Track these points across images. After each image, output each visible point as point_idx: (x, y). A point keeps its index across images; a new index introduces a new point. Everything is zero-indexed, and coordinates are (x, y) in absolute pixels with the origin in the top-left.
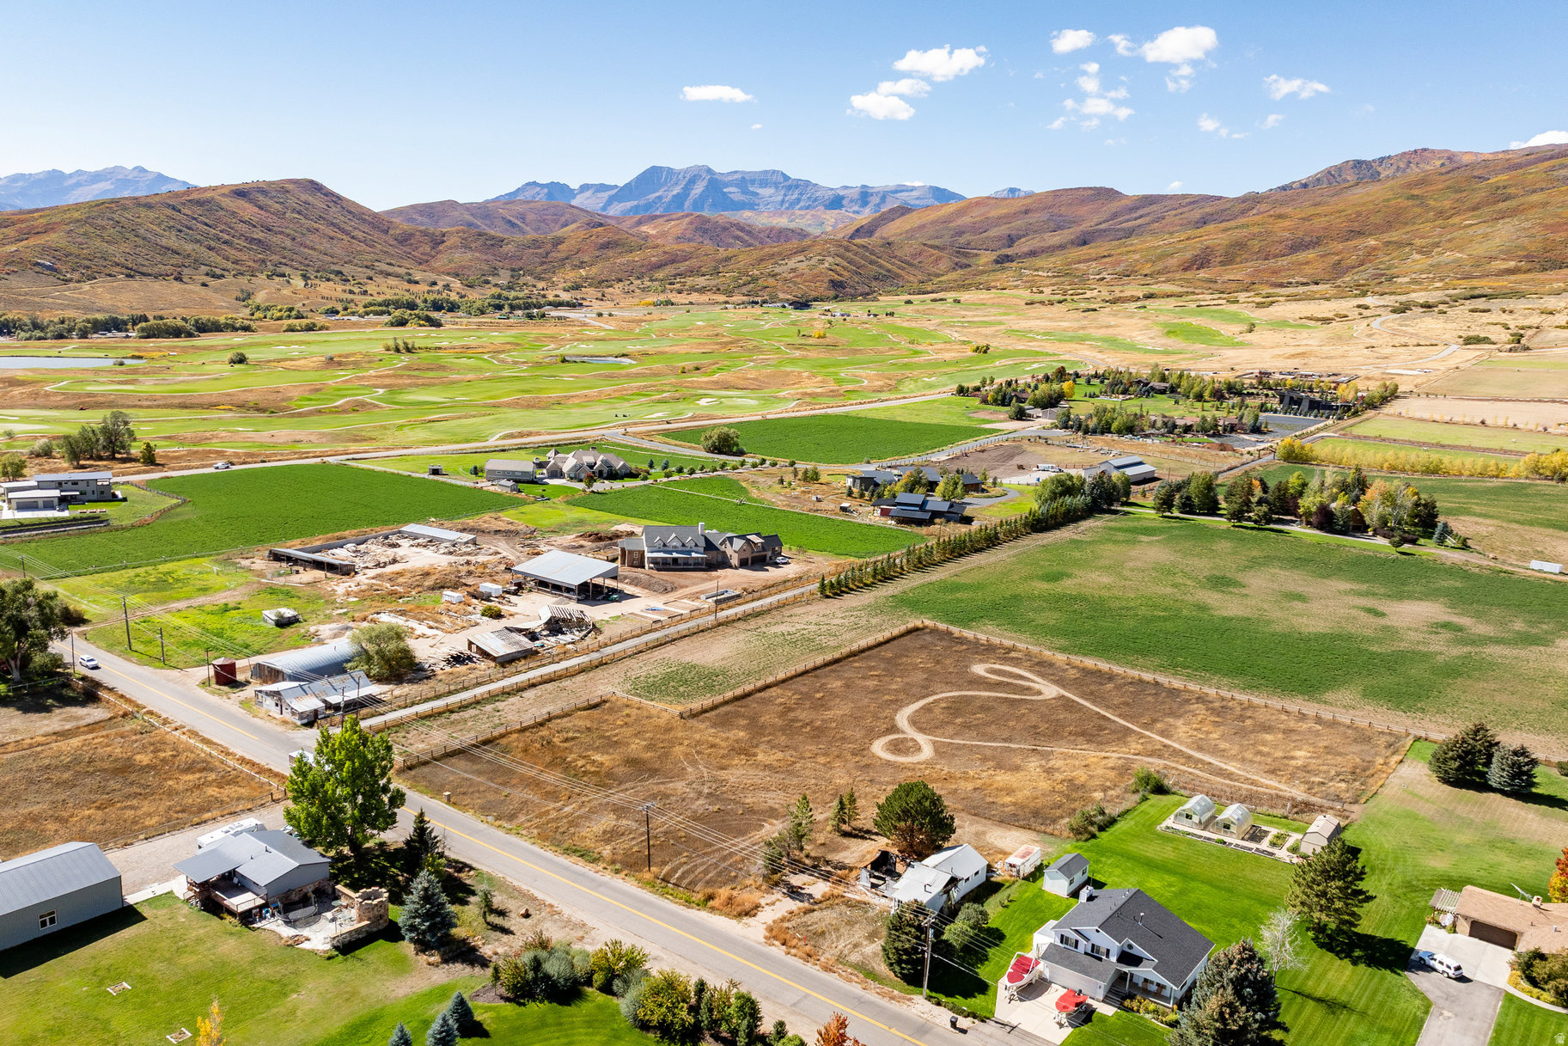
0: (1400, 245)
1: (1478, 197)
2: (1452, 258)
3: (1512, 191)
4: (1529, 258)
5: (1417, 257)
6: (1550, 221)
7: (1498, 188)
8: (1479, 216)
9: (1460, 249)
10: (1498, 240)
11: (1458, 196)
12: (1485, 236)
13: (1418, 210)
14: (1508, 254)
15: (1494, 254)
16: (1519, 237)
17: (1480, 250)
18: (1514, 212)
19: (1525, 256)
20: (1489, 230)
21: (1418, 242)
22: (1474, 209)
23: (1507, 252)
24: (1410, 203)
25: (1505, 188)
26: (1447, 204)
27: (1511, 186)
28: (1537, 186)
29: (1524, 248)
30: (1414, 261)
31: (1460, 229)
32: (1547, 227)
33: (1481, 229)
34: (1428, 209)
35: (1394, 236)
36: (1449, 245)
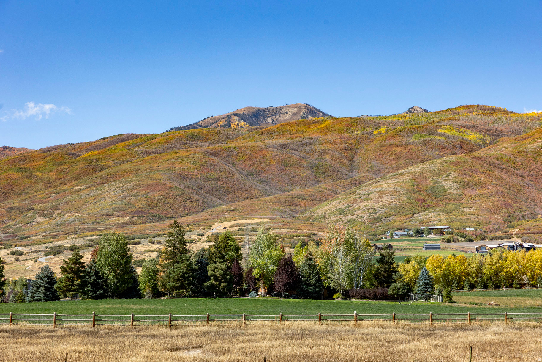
0: (22, 210)
1: (79, 167)
2: (73, 218)
3: (104, 163)
4: (139, 214)
5: (41, 219)
6: (146, 182)
7: (92, 161)
8: (85, 183)
9: (78, 210)
10: (108, 200)
11: (60, 168)
12: (97, 197)
13: (28, 181)
14: (121, 211)
15: (109, 211)
16: (125, 197)
17: (96, 209)
18: (114, 177)
19: (136, 213)
20: (98, 192)
21: (37, 206)
22: (77, 179)
23: (120, 209)
24: (20, 175)
25: (97, 161)
26: (53, 175)
27: (102, 159)
28: (123, 159)
29: (132, 206)
30: (39, 223)
31: (73, 193)
32: (145, 187)
33: (92, 193)
34: (38, 180)
35: (16, 202)
36: (66, 207)
